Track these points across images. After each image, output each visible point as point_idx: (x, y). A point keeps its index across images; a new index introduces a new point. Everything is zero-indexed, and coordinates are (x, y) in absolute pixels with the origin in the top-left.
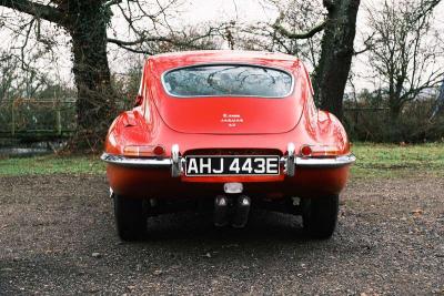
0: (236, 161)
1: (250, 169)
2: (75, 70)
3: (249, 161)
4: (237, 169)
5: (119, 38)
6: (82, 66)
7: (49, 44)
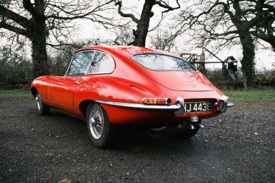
0: (196, 105)
1: (201, 109)
2: (33, 55)
3: (201, 105)
4: (196, 109)
5: (52, 43)
6: (36, 54)
7: (22, 44)
